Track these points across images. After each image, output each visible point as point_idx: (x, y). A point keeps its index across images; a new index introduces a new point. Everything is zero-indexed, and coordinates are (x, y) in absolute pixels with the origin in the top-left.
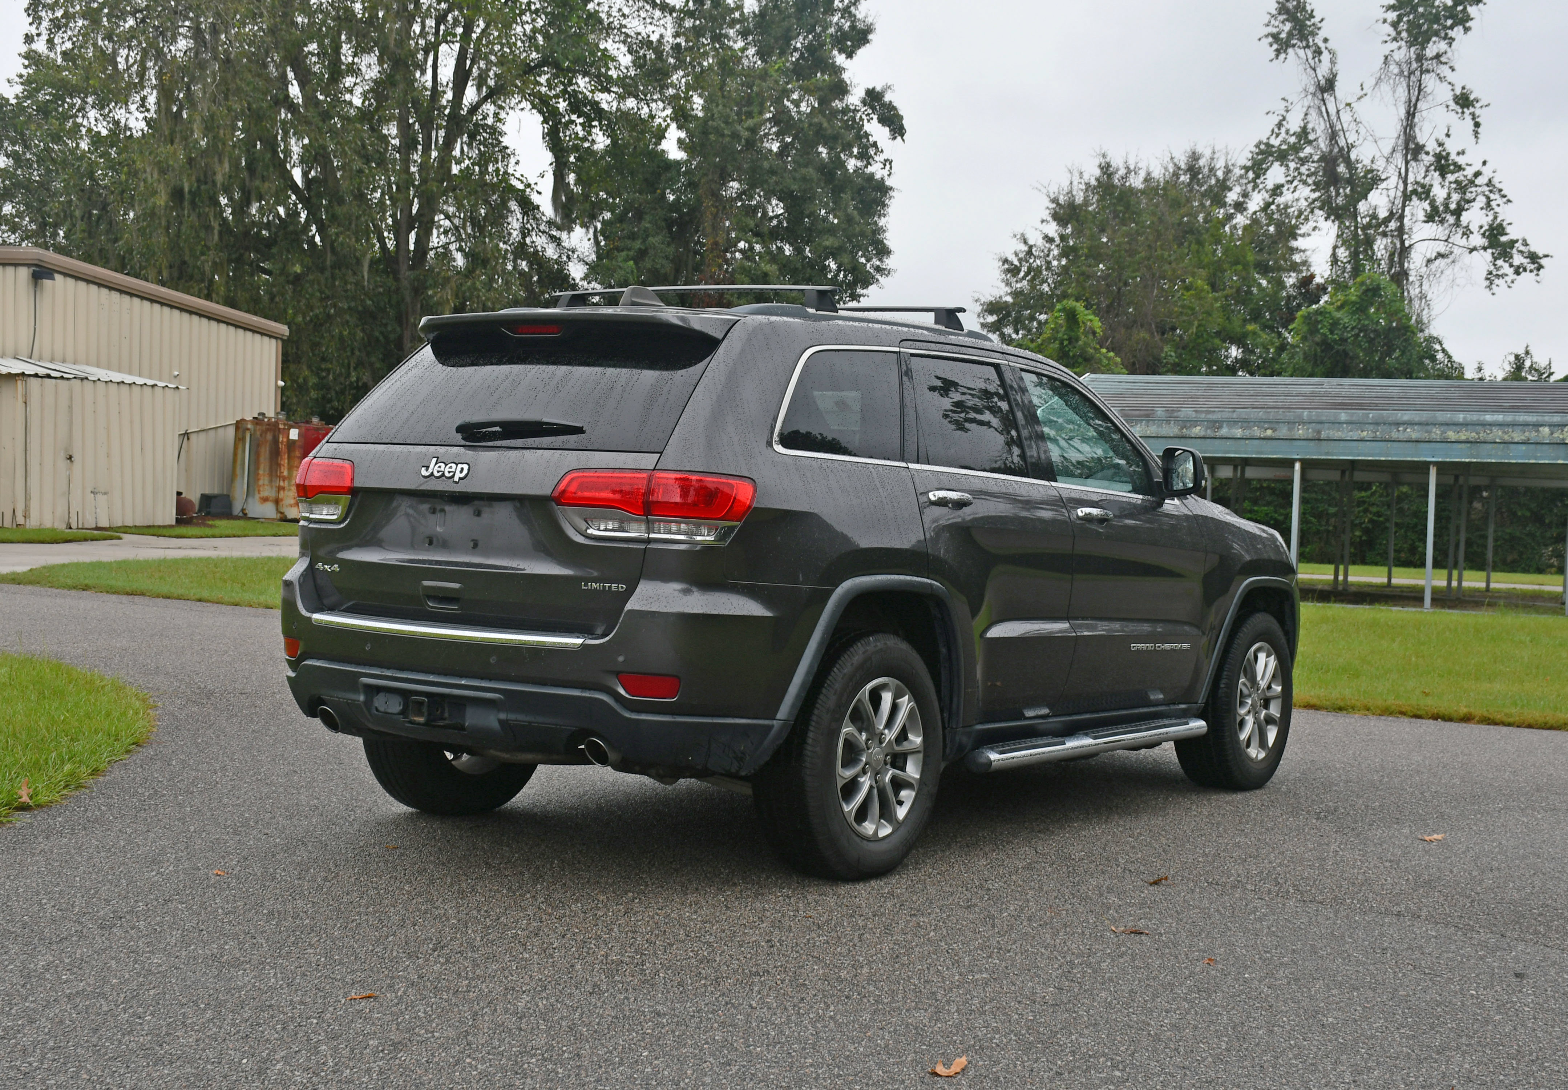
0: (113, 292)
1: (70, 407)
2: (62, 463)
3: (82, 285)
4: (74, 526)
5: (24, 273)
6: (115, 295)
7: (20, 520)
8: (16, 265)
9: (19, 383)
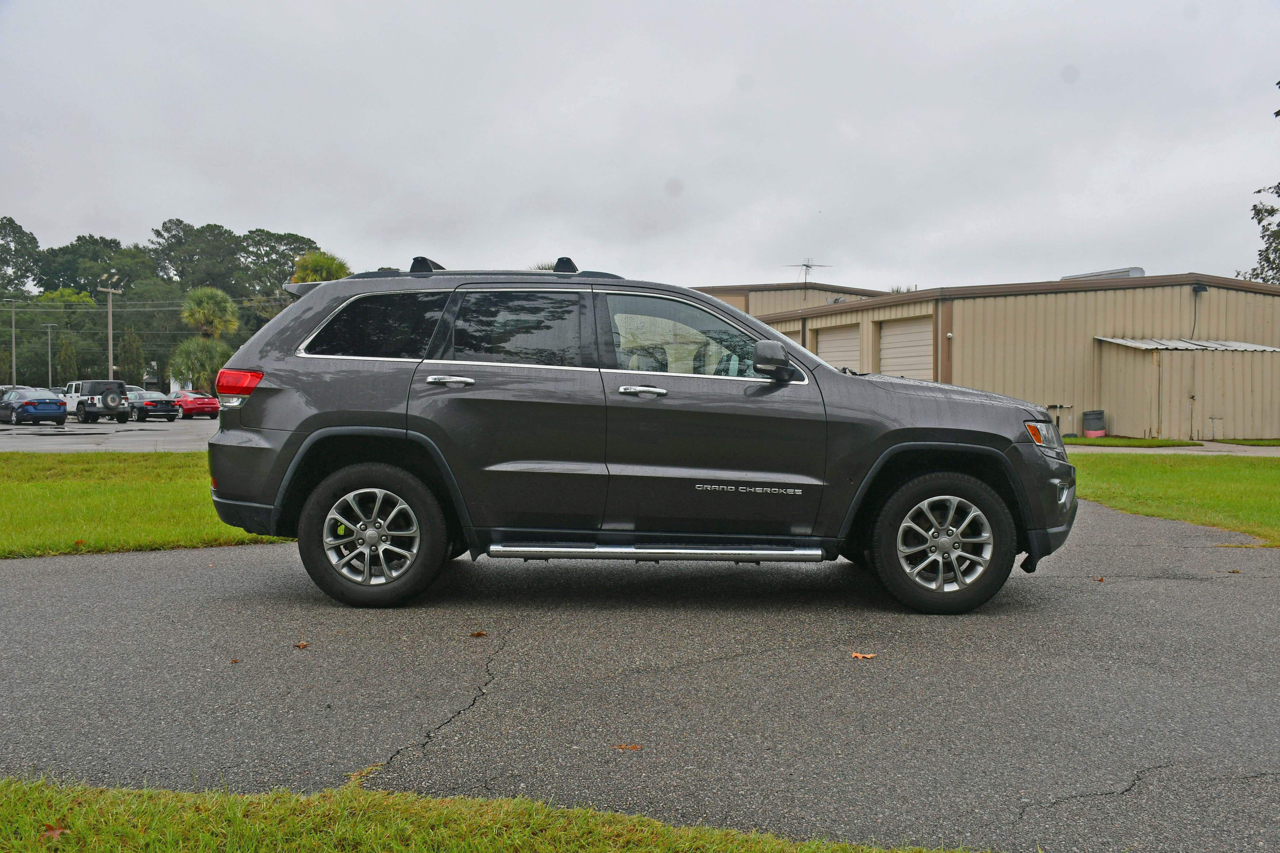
0: (1258, 295)
1: (1193, 367)
2: (1187, 402)
3: (1232, 293)
4: (1195, 438)
5: (1187, 290)
6: (1260, 297)
7: (1154, 434)
8: (1181, 285)
9: (1155, 354)
